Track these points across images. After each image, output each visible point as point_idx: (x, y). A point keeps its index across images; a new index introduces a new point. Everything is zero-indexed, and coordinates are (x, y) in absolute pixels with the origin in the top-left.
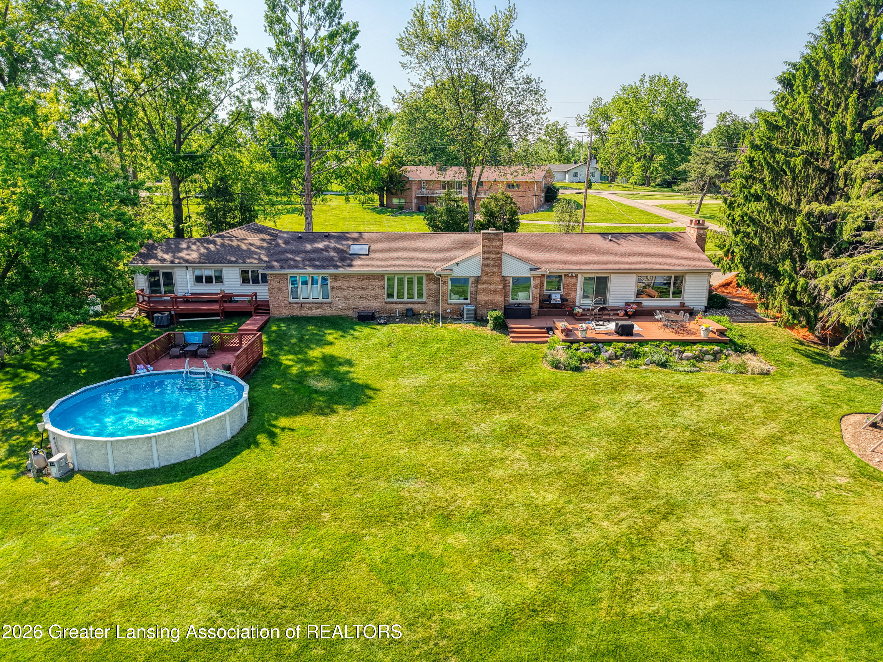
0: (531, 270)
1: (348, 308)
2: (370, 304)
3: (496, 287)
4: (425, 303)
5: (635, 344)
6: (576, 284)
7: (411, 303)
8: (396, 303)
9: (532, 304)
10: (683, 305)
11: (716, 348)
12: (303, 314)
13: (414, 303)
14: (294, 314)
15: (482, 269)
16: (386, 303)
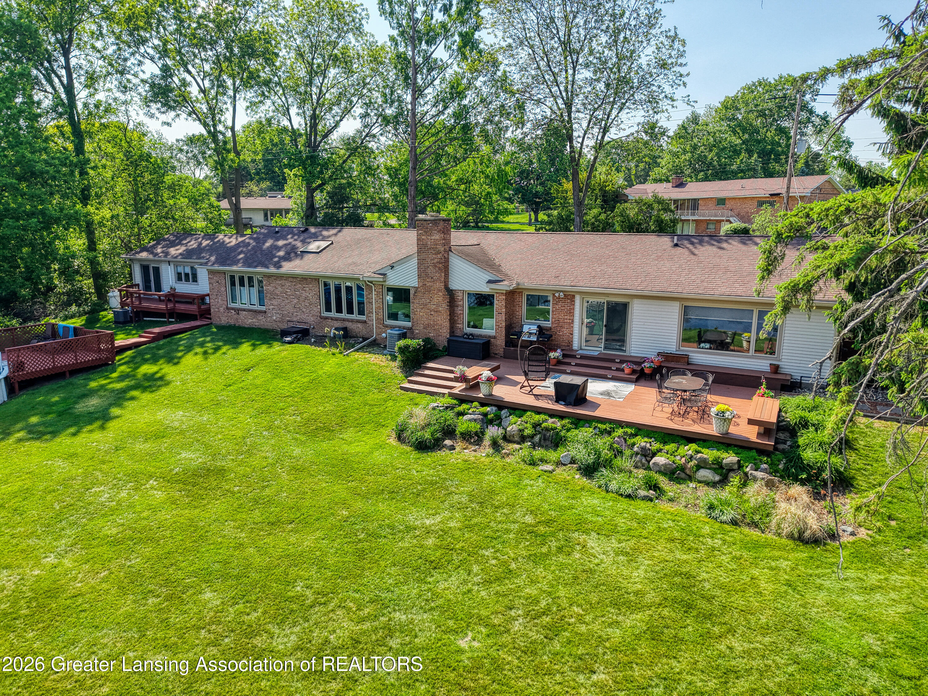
0: (490, 282)
1: (282, 321)
2: (304, 317)
3: (438, 305)
4: (365, 322)
5: (566, 421)
6: (571, 312)
7: (348, 320)
8: (332, 319)
9: (495, 337)
10: (776, 369)
11: (730, 458)
12: (240, 323)
13: (352, 321)
14: (232, 322)
15: (419, 276)
16: (321, 317)
